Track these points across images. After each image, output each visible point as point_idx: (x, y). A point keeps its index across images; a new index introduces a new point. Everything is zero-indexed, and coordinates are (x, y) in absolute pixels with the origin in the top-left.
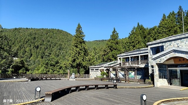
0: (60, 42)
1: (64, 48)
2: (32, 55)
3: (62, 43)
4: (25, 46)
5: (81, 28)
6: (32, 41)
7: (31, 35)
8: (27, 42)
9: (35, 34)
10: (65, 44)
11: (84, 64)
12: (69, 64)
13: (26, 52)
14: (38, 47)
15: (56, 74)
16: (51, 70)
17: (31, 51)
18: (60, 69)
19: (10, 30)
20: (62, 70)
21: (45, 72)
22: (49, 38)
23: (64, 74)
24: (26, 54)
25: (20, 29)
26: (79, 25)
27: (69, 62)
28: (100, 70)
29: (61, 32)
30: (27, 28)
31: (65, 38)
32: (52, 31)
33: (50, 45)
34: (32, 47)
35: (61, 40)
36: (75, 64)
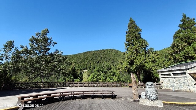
0: (113, 57)
1: (115, 61)
2: (95, 67)
3: (114, 58)
4: (91, 62)
5: (134, 22)
6: (95, 58)
7: (94, 54)
8: (91, 60)
9: (96, 54)
10: (116, 58)
11: (148, 66)
12: (125, 68)
13: (91, 66)
14: (98, 62)
15: (109, 82)
16: (102, 77)
17: (94, 65)
18: (113, 75)
19: (82, 54)
20: (116, 76)
21: (95, 79)
22: (105, 55)
23: (118, 81)
24: (92, 67)
25: (88, 52)
26: (131, 19)
27: (124, 66)
28: (190, 74)
29: (113, 51)
30: (91, 51)
31: (116, 54)
32: (107, 50)
33: (106, 60)
34: (95, 62)
35: (113, 56)
36: (133, 67)
